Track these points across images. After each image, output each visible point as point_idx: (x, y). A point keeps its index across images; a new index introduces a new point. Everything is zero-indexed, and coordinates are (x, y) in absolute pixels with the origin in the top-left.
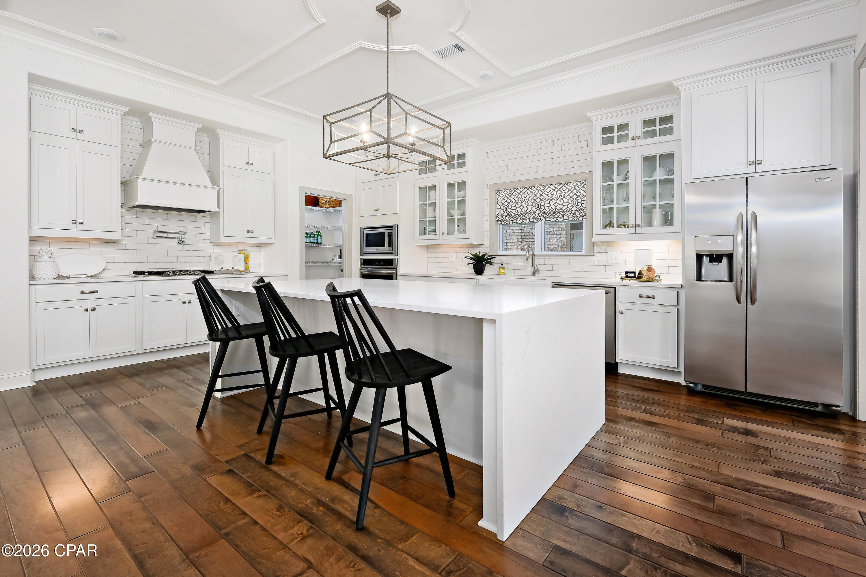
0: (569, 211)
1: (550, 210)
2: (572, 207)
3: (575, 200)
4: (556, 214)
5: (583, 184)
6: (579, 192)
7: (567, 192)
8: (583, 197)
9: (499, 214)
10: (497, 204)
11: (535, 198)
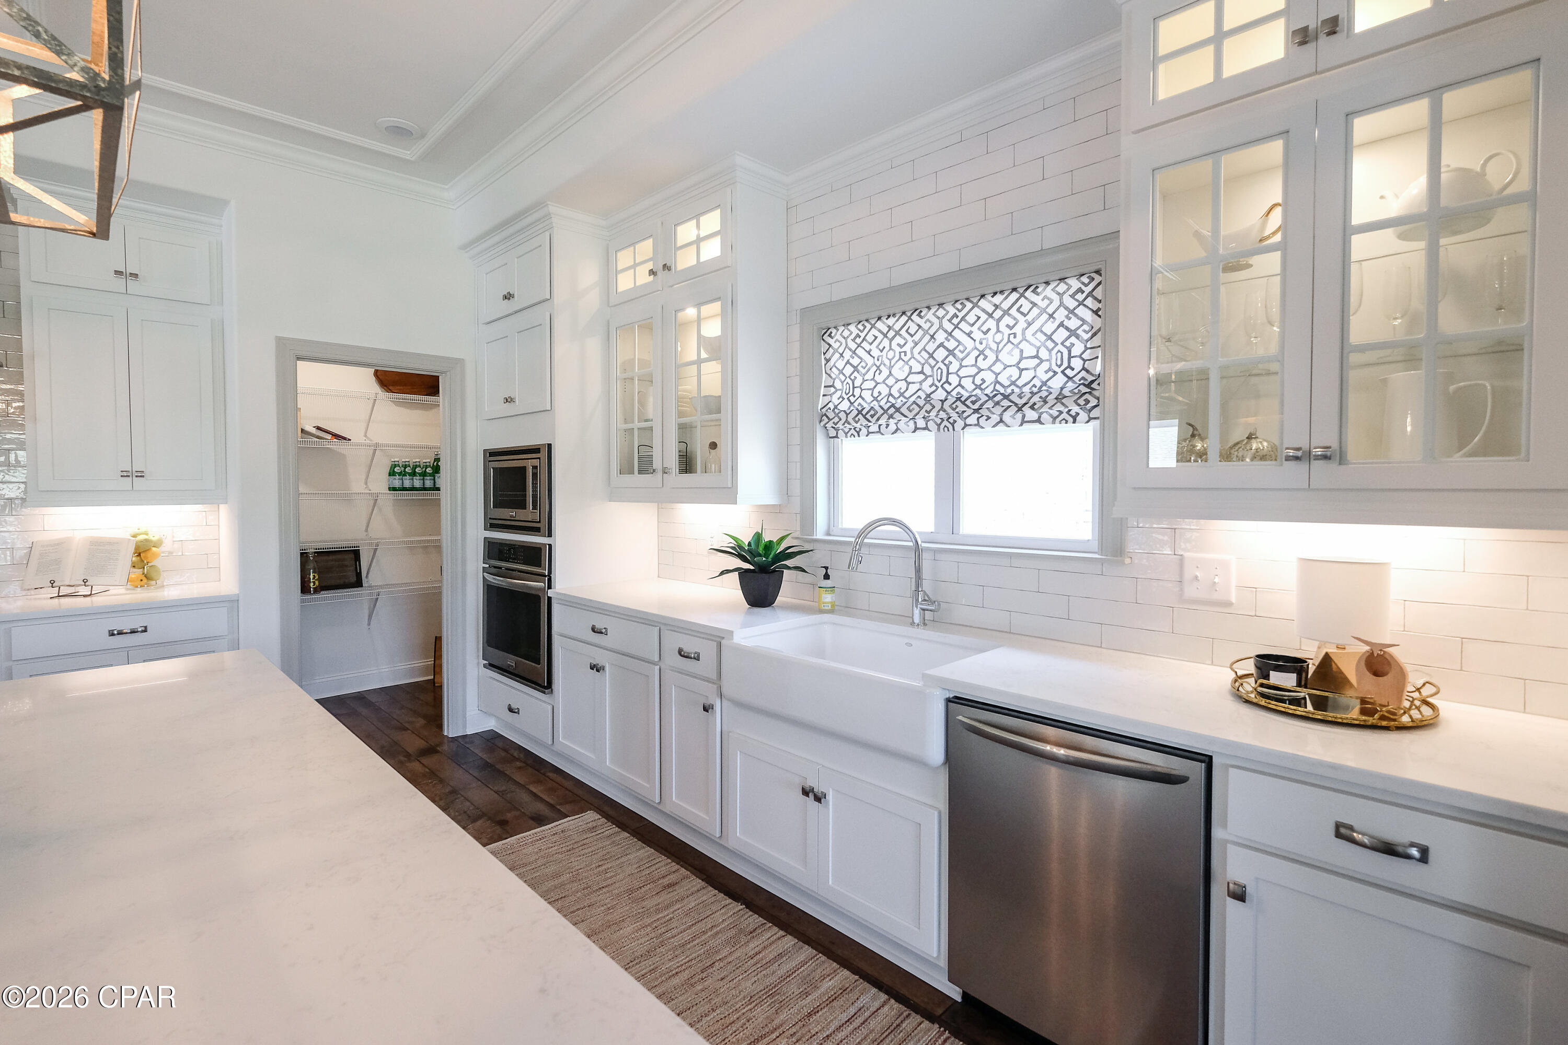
0: (1040, 391)
1: (978, 387)
2: (1051, 374)
3: (1060, 347)
4: (997, 403)
5: (1089, 283)
6: (1076, 315)
7: (1033, 321)
8: (1090, 334)
9: (829, 406)
10: (826, 373)
11: (931, 347)
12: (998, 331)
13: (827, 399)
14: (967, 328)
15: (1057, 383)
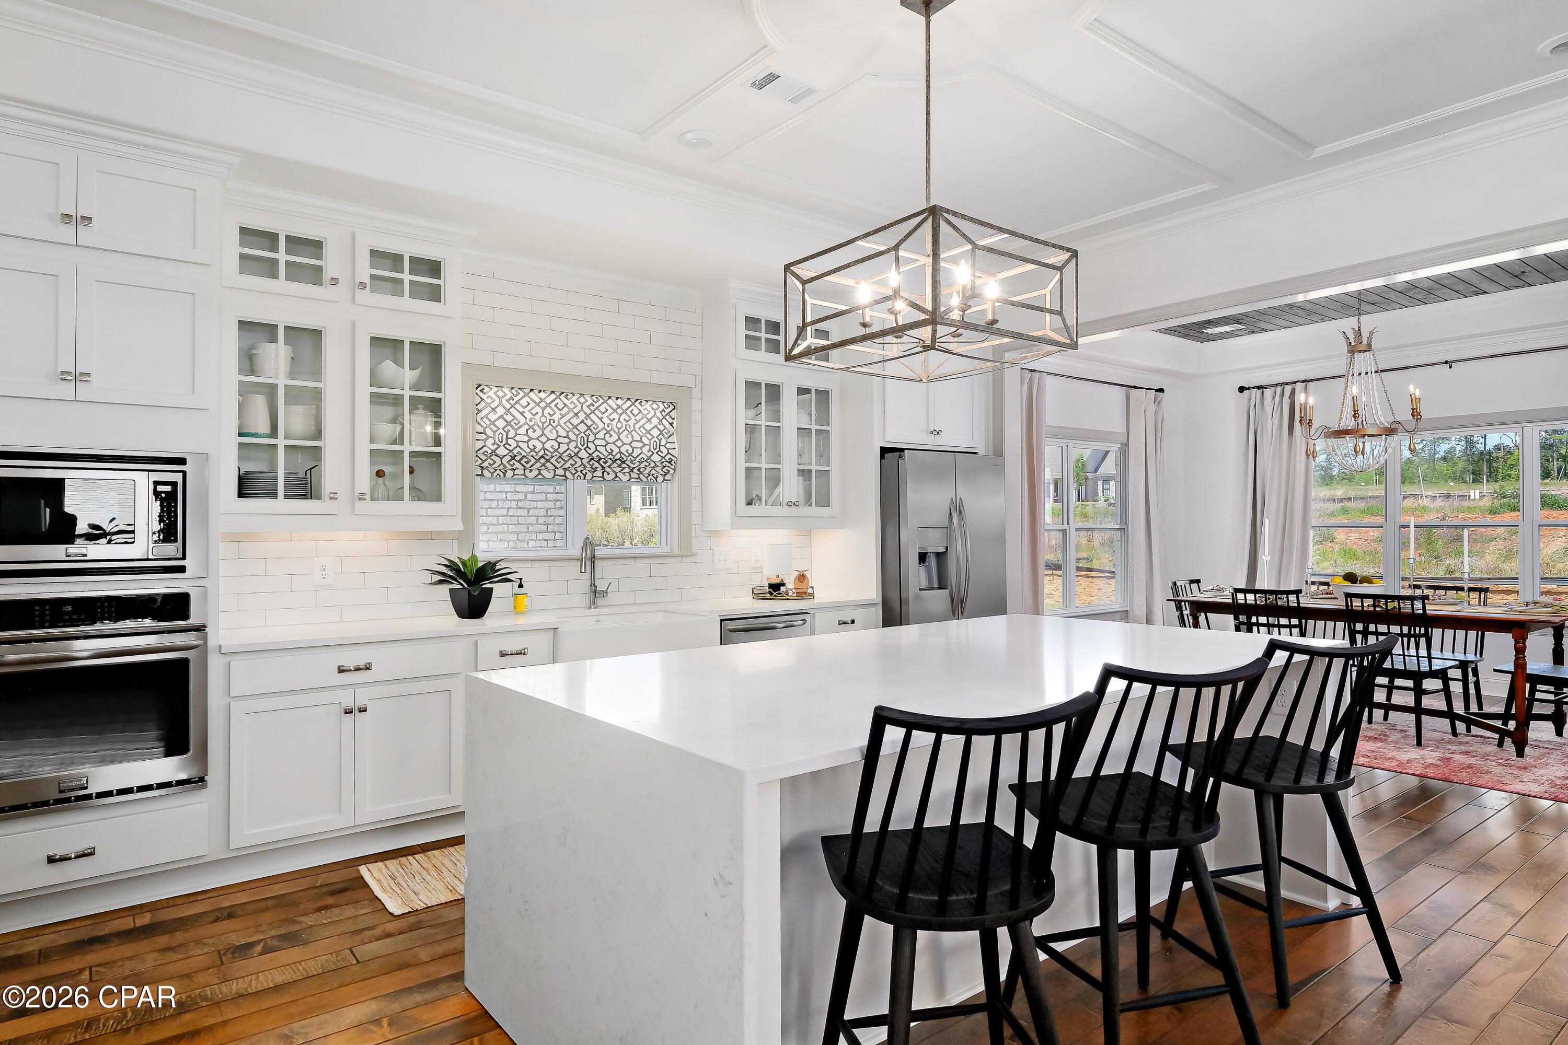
0: (644, 460)
1: (609, 453)
2: (651, 453)
3: (655, 439)
4: (619, 465)
5: (668, 408)
6: (662, 423)
7: (639, 421)
8: (668, 435)
9: (484, 449)
10: (476, 421)
11: (575, 421)
12: (619, 421)
13: (481, 444)
14: (600, 415)
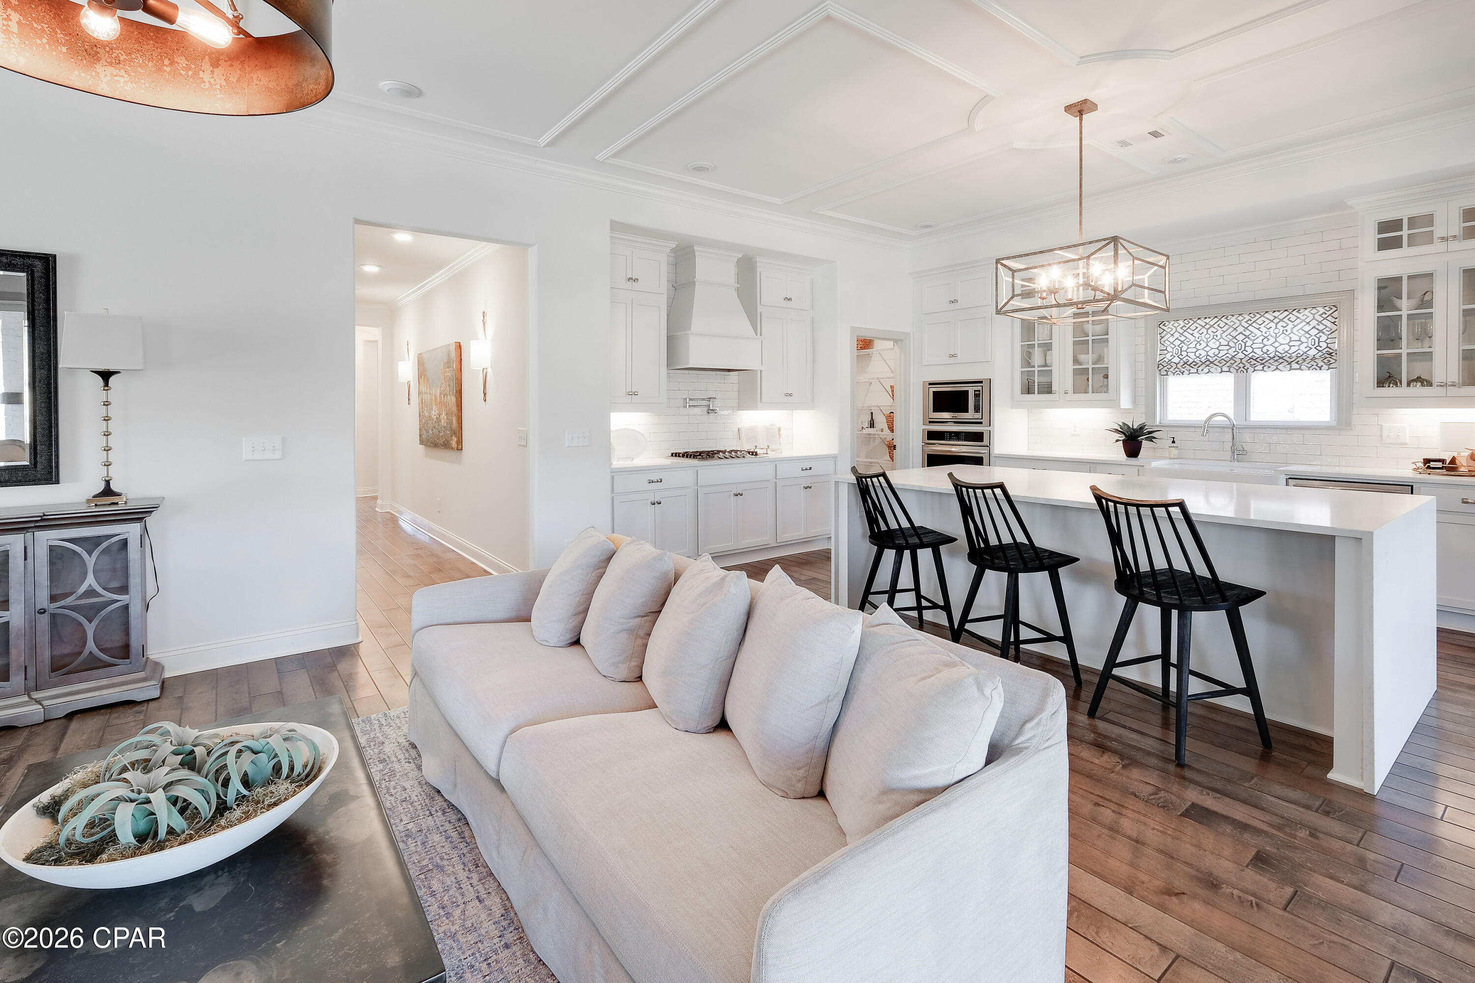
1: (1264, 353)
2: (1308, 349)
4: (1277, 361)
5: (1329, 310)
6: (1322, 324)
7: (1297, 325)
8: (1330, 332)
9: (1164, 360)
10: (1160, 343)
12: (1276, 328)
13: (1162, 357)
14: (1258, 326)
15: (1313, 352)
